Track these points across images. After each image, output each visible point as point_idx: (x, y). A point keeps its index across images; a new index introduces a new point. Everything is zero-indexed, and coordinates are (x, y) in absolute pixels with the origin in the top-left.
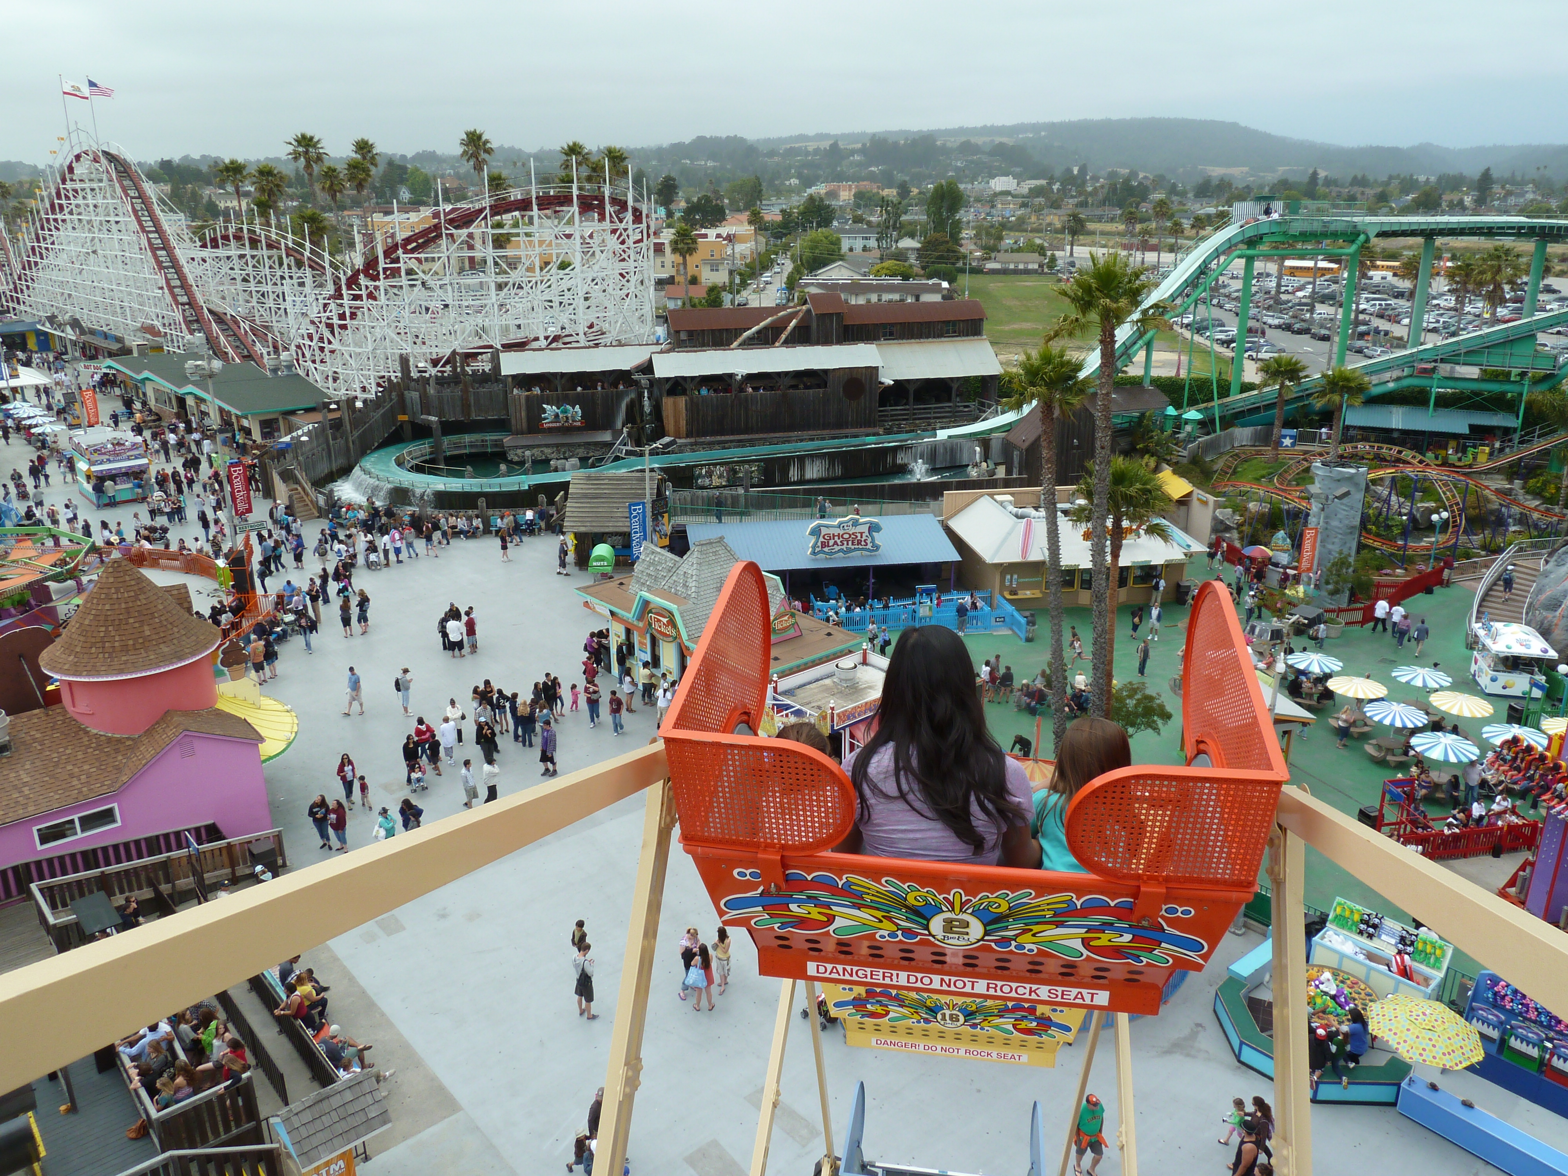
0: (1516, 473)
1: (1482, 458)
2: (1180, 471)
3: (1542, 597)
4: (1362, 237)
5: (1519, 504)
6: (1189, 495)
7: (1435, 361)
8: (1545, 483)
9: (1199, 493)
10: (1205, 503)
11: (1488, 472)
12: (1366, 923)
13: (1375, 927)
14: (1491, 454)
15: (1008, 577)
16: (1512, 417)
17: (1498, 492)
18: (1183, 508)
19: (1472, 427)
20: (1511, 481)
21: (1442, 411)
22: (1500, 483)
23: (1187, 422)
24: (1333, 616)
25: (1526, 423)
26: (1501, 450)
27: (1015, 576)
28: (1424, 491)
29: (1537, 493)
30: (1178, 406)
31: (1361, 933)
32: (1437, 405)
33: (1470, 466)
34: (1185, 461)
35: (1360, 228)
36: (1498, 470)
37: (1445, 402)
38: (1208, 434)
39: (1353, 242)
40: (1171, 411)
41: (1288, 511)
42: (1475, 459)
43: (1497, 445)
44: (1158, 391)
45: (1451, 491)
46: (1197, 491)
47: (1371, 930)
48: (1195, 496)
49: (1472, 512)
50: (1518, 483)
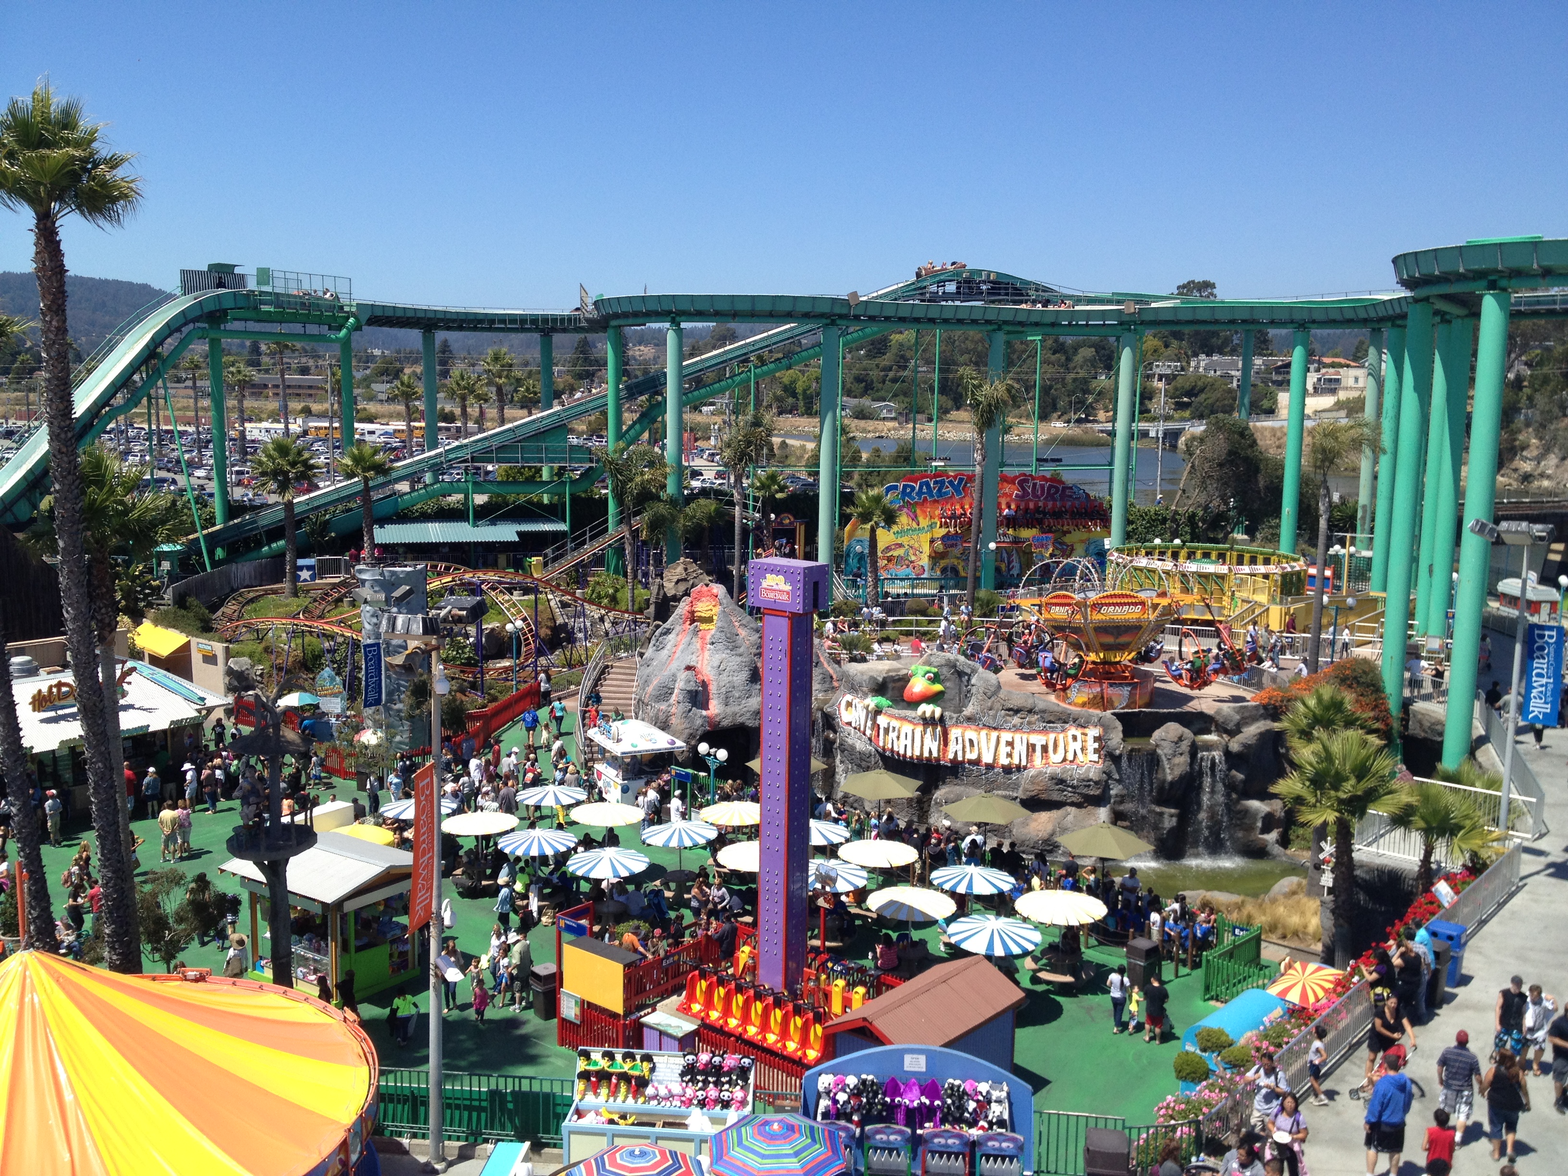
1: (537, 570)
2: (163, 620)
3: (650, 689)
6: (185, 647)
9: (198, 643)
10: (211, 654)
14: (546, 563)
16: (559, 522)
19: (519, 534)
21: (484, 523)
23: (163, 556)
25: (575, 525)
26: (556, 558)
32: (478, 517)
34: (170, 608)
38: (195, 573)
43: (550, 553)
46: (196, 641)
48: (194, 647)
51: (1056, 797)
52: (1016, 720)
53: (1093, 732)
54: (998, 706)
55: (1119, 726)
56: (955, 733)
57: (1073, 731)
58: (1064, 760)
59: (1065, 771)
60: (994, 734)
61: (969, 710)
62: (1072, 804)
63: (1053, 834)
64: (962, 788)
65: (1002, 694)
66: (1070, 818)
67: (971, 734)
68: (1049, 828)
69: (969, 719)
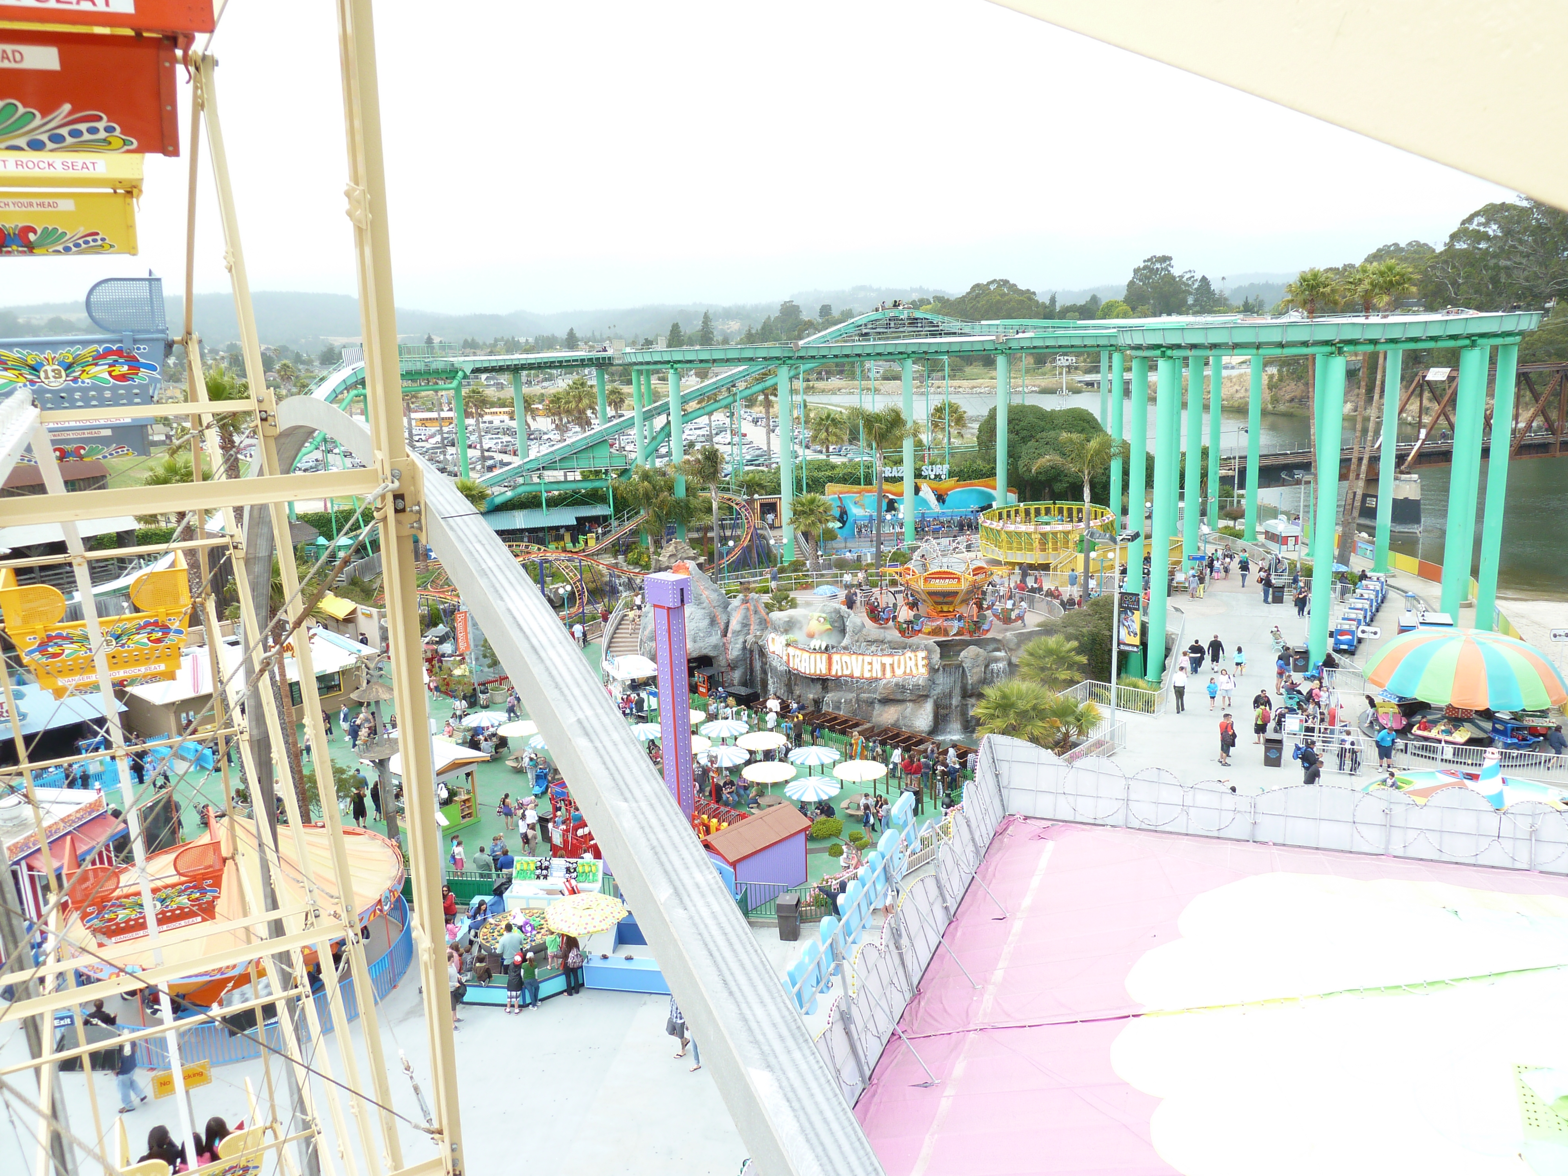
0: (618, 551)
1: (592, 543)
2: (340, 592)
3: (646, 633)
4: (460, 374)
5: (623, 572)
6: (354, 612)
7: (539, 469)
8: (640, 554)
9: (362, 609)
10: (370, 616)
11: (598, 553)
12: (541, 868)
13: (547, 868)
14: (597, 538)
15: (184, 715)
16: (605, 507)
17: (609, 567)
18: (350, 625)
19: (577, 519)
20: (616, 558)
21: (553, 510)
22: (608, 560)
23: (340, 548)
24: (496, 684)
25: (617, 510)
26: (604, 534)
27: (191, 713)
28: (553, 576)
29: (636, 563)
30: (330, 538)
31: (538, 877)
32: (548, 505)
33: (584, 551)
34: (344, 584)
35: (456, 365)
36: (605, 550)
37: (553, 503)
38: (363, 558)
39: (454, 378)
40: (321, 541)
41: (444, 610)
42: (586, 543)
43: (600, 531)
44: (307, 526)
45: (571, 571)
46: (360, 607)
47: (544, 872)
48: (359, 612)
49: (592, 586)
50: (621, 558)
51: (900, 697)
52: (873, 648)
53: (923, 654)
54: (862, 639)
55: (938, 649)
56: (836, 657)
57: (909, 654)
58: (905, 672)
59: (904, 680)
60: (860, 657)
61: (845, 642)
62: (910, 701)
63: (898, 720)
64: (841, 693)
65: (864, 632)
66: (909, 710)
67: (846, 658)
68: (895, 717)
69: (845, 648)
